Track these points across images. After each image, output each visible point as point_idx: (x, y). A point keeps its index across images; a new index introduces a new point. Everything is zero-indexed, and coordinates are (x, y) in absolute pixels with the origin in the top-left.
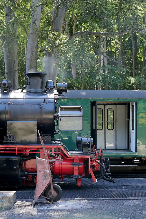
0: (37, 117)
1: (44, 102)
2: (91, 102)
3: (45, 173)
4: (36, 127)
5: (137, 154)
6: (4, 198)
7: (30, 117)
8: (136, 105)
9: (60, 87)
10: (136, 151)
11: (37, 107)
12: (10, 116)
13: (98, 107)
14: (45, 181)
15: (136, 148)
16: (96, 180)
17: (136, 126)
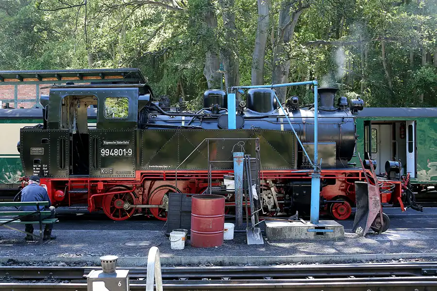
0: (337, 138)
1: (343, 121)
2: (365, 122)
3: (375, 200)
4: (335, 150)
5: (417, 180)
6: (335, 228)
7: (328, 138)
8: (415, 124)
9: (355, 104)
10: (416, 177)
11: (336, 126)
12: (306, 138)
13: (373, 126)
14: (375, 209)
15: (416, 173)
16: (405, 209)
17: (416, 148)
